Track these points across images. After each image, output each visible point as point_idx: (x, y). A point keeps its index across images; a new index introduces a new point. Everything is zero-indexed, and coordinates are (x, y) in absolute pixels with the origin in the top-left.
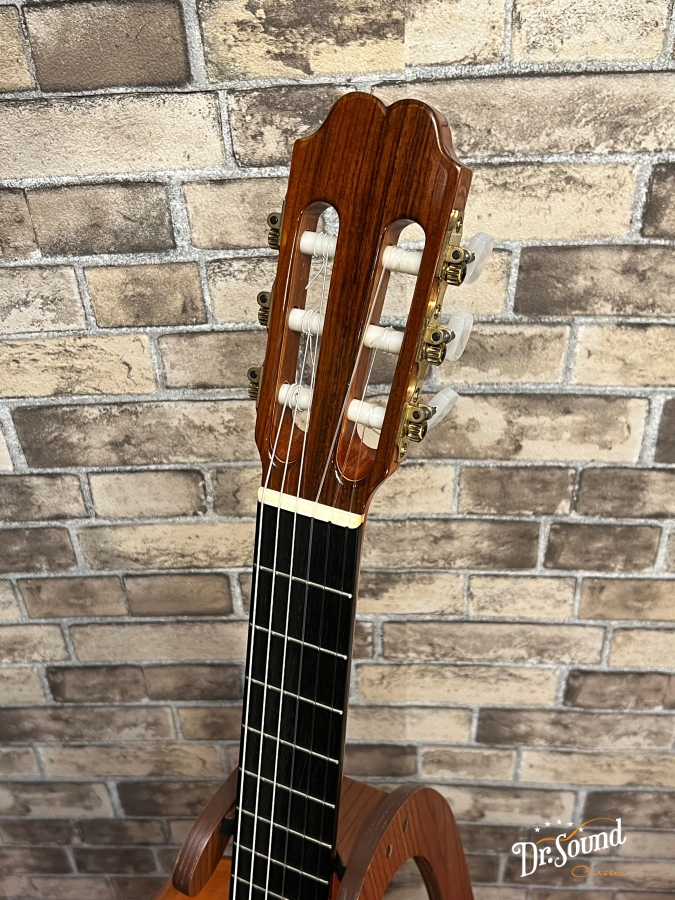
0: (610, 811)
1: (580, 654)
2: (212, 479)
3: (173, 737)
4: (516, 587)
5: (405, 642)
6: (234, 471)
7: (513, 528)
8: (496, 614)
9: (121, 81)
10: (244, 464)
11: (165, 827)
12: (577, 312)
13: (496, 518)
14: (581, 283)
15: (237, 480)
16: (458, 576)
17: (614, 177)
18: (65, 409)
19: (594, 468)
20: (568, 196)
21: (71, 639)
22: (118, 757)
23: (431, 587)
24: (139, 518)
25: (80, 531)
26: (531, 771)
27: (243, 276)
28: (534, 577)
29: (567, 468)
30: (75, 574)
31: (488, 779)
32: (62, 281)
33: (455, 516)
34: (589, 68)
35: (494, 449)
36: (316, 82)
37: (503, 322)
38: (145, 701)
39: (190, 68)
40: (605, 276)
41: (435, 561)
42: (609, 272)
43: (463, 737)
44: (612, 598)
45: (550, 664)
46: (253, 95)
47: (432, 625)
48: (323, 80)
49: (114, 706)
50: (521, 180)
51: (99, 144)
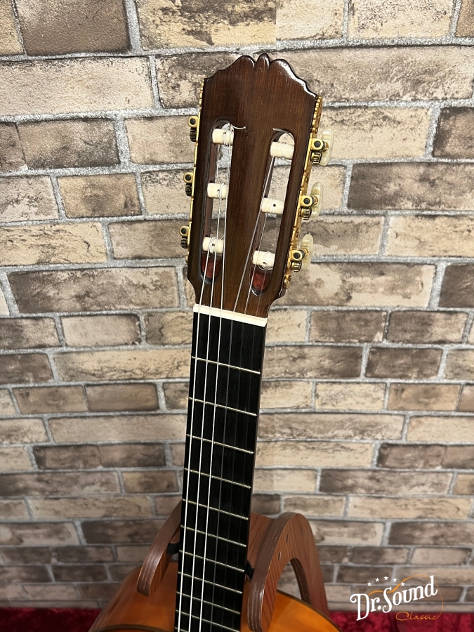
0: (407, 534)
1: (388, 433)
2: (145, 320)
3: (118, 491)
4: (346, 390)
5: (273, 427)
6: (160, 315)
7: (346, 351)
8: (333, 408)
9: (82, 49)
10: (166, 310)
11: (114, 551)
12: (390, 207)
13: (334, 344)
14: (392, 188)
15: (161, 321)
16: (309, 383)
17: (415, 117)
18: (44, 273)
19: (399, 311)
20: (384, 129)
21: (50, 428)
22: (81, 505)
23: (291, 391)
24: (96, 346)
25: (55, 356)
26: (355, 510)
27: (165, 183)
28: (358, 383)
29: (381, 311)
30: (52, 384)
31: (327, 515)
32: (42, 186)
33: (307, 344)
34: (400, 43)
35: (333, 299)
36: (216, 50)
37: (340, 214)
38: (100, 468)
39: (130, 40)
40: (408, 183)
41: (293, 373)
42: (411, 181)
43: (311, 488)
44: (409, 396)
45: (368, 440)
46: (173, 59)
47: (291, 415)
48: (220, 49)
49: (79, 472)
50: (353, 118)
51: (67, 92)
